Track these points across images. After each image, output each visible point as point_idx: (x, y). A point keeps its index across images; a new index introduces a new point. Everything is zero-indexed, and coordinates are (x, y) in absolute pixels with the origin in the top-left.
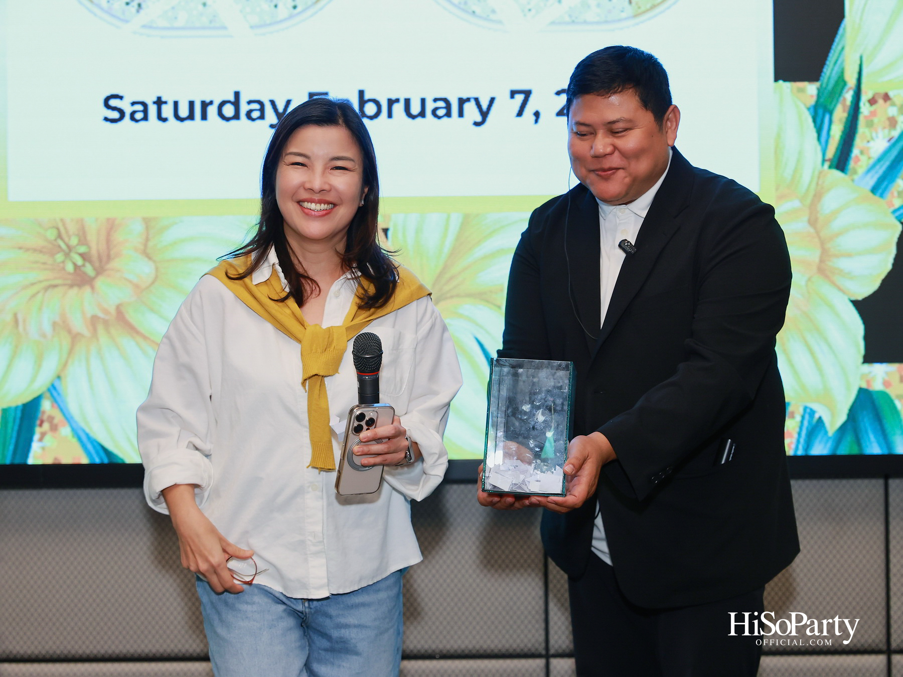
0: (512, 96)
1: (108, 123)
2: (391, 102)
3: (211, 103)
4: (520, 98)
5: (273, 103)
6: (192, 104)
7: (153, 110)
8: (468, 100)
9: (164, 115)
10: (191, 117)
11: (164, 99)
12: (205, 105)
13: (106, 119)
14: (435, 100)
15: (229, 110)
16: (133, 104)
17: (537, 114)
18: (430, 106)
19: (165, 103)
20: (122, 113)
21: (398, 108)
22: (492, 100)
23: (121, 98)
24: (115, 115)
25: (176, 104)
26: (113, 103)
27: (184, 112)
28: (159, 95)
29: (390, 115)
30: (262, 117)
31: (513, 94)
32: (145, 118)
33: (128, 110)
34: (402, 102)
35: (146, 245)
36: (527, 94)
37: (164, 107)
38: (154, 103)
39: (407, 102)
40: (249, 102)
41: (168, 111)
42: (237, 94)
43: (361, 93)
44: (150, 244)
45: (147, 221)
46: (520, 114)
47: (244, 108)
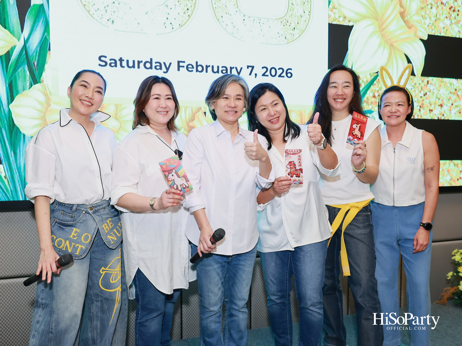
0: (248, 68)
1: (100, 67)
2: (207, 67)
3: (142, 62)
4: (250, 68)
5: (164, 63)
6: (134, 61)
7: (118, 63)
8: (233, 68)
9: (123, 65)
10: (133, 66)
11: (123, 59)
12: (139, 62)
13: (100, 65)
14: (222, 67)
15: (148, 65)
16: (111, 60)
17: (256, 75)
18: (220, 69)
19: (124, 60)
20: (106, 63)
21: (210, 69)
22: (241, 68)
23: (106, 57)
24: (104, 64)
25: (128, 61)
26: (102, 59)
27: (131, 64)
28: (121, 57)
29: (207, 72)
30: (161, 68)
31: (248, 67)
32: (116, 66)
33: (109, 62)
34: (211, 67)
35: (116, 114)
36: (253, 67)
37: (123, 62)
38: (119, 60)
39: (213, 67)
40: (156, 63)
41: (124, 63)
42: (151, 59)
43: (197, 62)
44: (118, 115)
45: (117, 106)
46: (250, 74)
47: (154, 65)
